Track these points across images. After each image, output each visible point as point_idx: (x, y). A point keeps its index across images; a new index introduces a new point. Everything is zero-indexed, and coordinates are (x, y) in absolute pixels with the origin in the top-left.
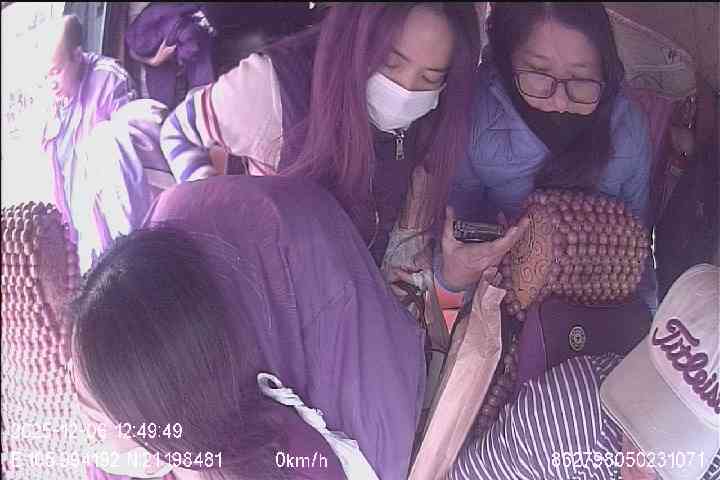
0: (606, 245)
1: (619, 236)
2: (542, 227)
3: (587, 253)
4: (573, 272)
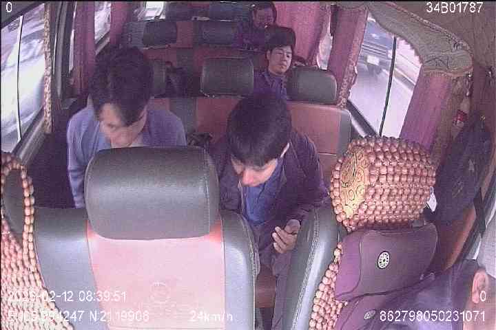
0: (407, 175)
1: (415, 169)
2: (362, 163)
3: (393, 180)
4: (383, 194)
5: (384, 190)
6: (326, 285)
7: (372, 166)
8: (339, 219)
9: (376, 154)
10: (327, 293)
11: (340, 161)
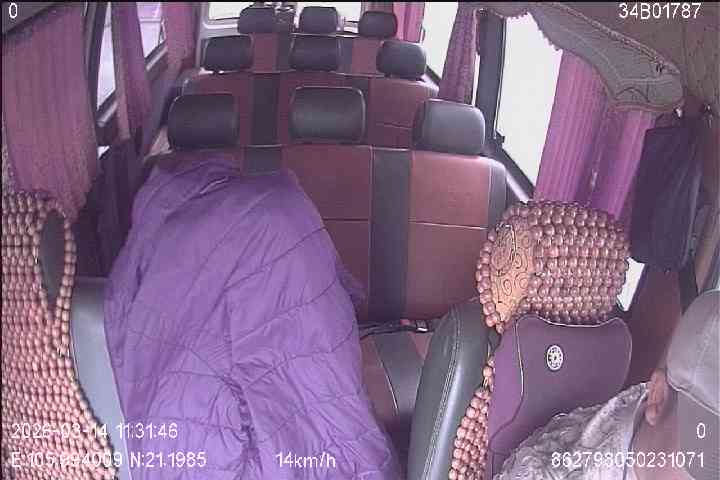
0: (589, 258)
1: (600, 249)
2: (522, 240)
3: (568, 266)
4: (553, 285)
5: (554, 280)
6: (471, 419)
7: (537, 246)
8: (490, 323)
9: (544, 228)
10: (474, 430)
11: (492, 238)
